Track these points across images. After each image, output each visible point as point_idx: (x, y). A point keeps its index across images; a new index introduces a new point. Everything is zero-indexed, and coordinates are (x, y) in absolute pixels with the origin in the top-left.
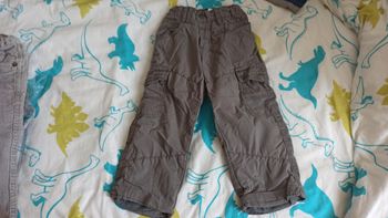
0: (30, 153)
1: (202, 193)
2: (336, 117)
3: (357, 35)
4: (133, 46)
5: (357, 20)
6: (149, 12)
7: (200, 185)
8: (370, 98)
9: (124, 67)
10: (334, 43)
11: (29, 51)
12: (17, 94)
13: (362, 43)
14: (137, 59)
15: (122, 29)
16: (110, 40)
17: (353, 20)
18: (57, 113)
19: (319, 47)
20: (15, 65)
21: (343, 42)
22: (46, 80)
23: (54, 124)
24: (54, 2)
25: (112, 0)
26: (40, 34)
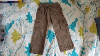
2: (80, 35)
4: (32, 17)
5: (85, 12)
6: (36, 9)
8: (87, 30)
9: (30, 23)
10: (80, 17)
14: (33, 21)
15: (29, 13)
19: (77, 18)
21: (82, 17)
23: (12, 37)
24: (12, 6)
25: (27, 6)
26: (8, 14)
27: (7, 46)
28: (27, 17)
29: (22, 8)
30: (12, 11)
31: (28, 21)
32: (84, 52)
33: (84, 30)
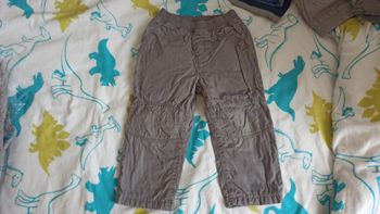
0: (12, 173)
3: (337, 45)
4: (114, 61)
6: (130, 25)
10: (314, 53)
13: (343, 54)
15: (102, 45)
16: (91, 56)
18: (39, 132)
19: (299, 58)
21: (323, 51)
22: (27, 97)
23: (35, 143)
25: (93, 14)
27: (16, 181)
28: (94, 61)
31: (100, 75)
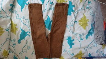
1: (50, 5)
7: (51, 7)
8: (6, 30)
9: (70, 37)
11: (94, 41)
12: (97, 29)
14: (67, 39)
17: (10, 51)
20: (98, 36)
24: (88, 54)
26: (92, 45)
29: (79, 52)
30: (88, 48)
32: (11, 6)
33: (9, 30)
